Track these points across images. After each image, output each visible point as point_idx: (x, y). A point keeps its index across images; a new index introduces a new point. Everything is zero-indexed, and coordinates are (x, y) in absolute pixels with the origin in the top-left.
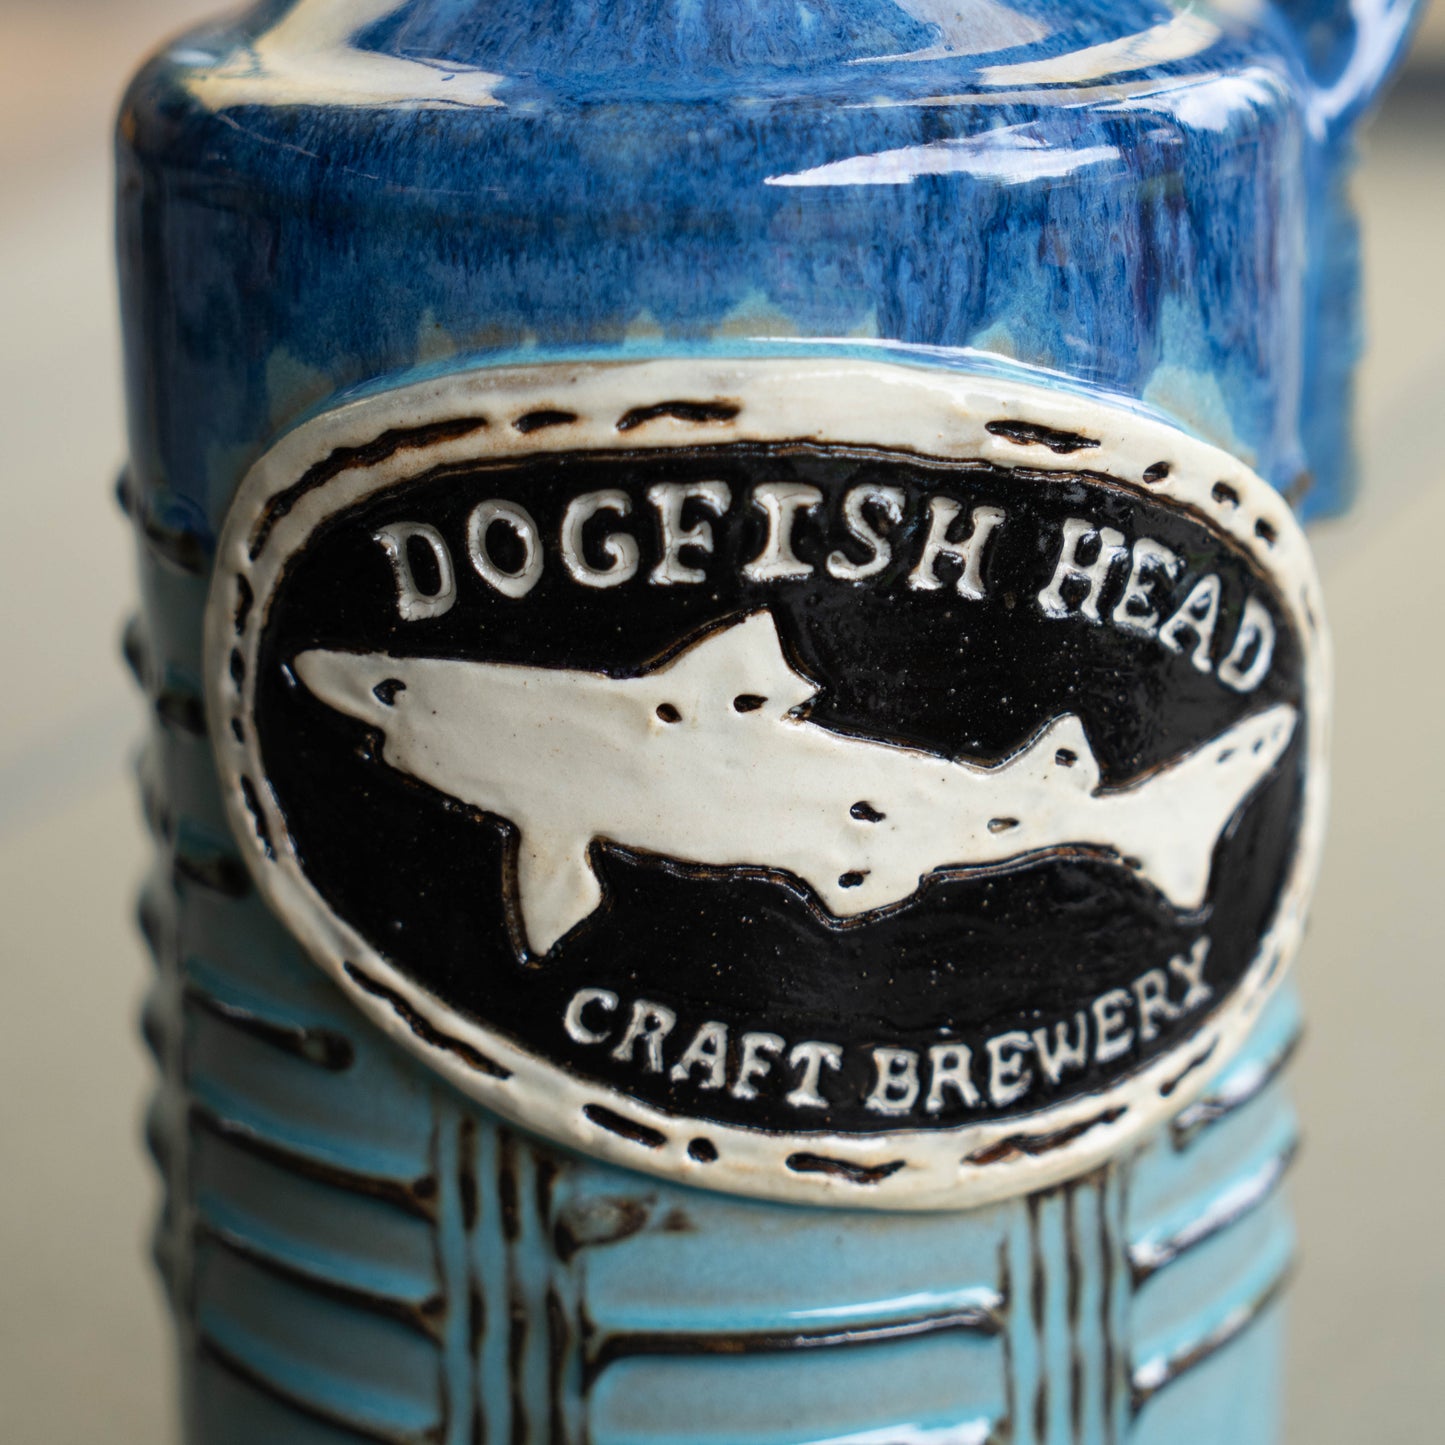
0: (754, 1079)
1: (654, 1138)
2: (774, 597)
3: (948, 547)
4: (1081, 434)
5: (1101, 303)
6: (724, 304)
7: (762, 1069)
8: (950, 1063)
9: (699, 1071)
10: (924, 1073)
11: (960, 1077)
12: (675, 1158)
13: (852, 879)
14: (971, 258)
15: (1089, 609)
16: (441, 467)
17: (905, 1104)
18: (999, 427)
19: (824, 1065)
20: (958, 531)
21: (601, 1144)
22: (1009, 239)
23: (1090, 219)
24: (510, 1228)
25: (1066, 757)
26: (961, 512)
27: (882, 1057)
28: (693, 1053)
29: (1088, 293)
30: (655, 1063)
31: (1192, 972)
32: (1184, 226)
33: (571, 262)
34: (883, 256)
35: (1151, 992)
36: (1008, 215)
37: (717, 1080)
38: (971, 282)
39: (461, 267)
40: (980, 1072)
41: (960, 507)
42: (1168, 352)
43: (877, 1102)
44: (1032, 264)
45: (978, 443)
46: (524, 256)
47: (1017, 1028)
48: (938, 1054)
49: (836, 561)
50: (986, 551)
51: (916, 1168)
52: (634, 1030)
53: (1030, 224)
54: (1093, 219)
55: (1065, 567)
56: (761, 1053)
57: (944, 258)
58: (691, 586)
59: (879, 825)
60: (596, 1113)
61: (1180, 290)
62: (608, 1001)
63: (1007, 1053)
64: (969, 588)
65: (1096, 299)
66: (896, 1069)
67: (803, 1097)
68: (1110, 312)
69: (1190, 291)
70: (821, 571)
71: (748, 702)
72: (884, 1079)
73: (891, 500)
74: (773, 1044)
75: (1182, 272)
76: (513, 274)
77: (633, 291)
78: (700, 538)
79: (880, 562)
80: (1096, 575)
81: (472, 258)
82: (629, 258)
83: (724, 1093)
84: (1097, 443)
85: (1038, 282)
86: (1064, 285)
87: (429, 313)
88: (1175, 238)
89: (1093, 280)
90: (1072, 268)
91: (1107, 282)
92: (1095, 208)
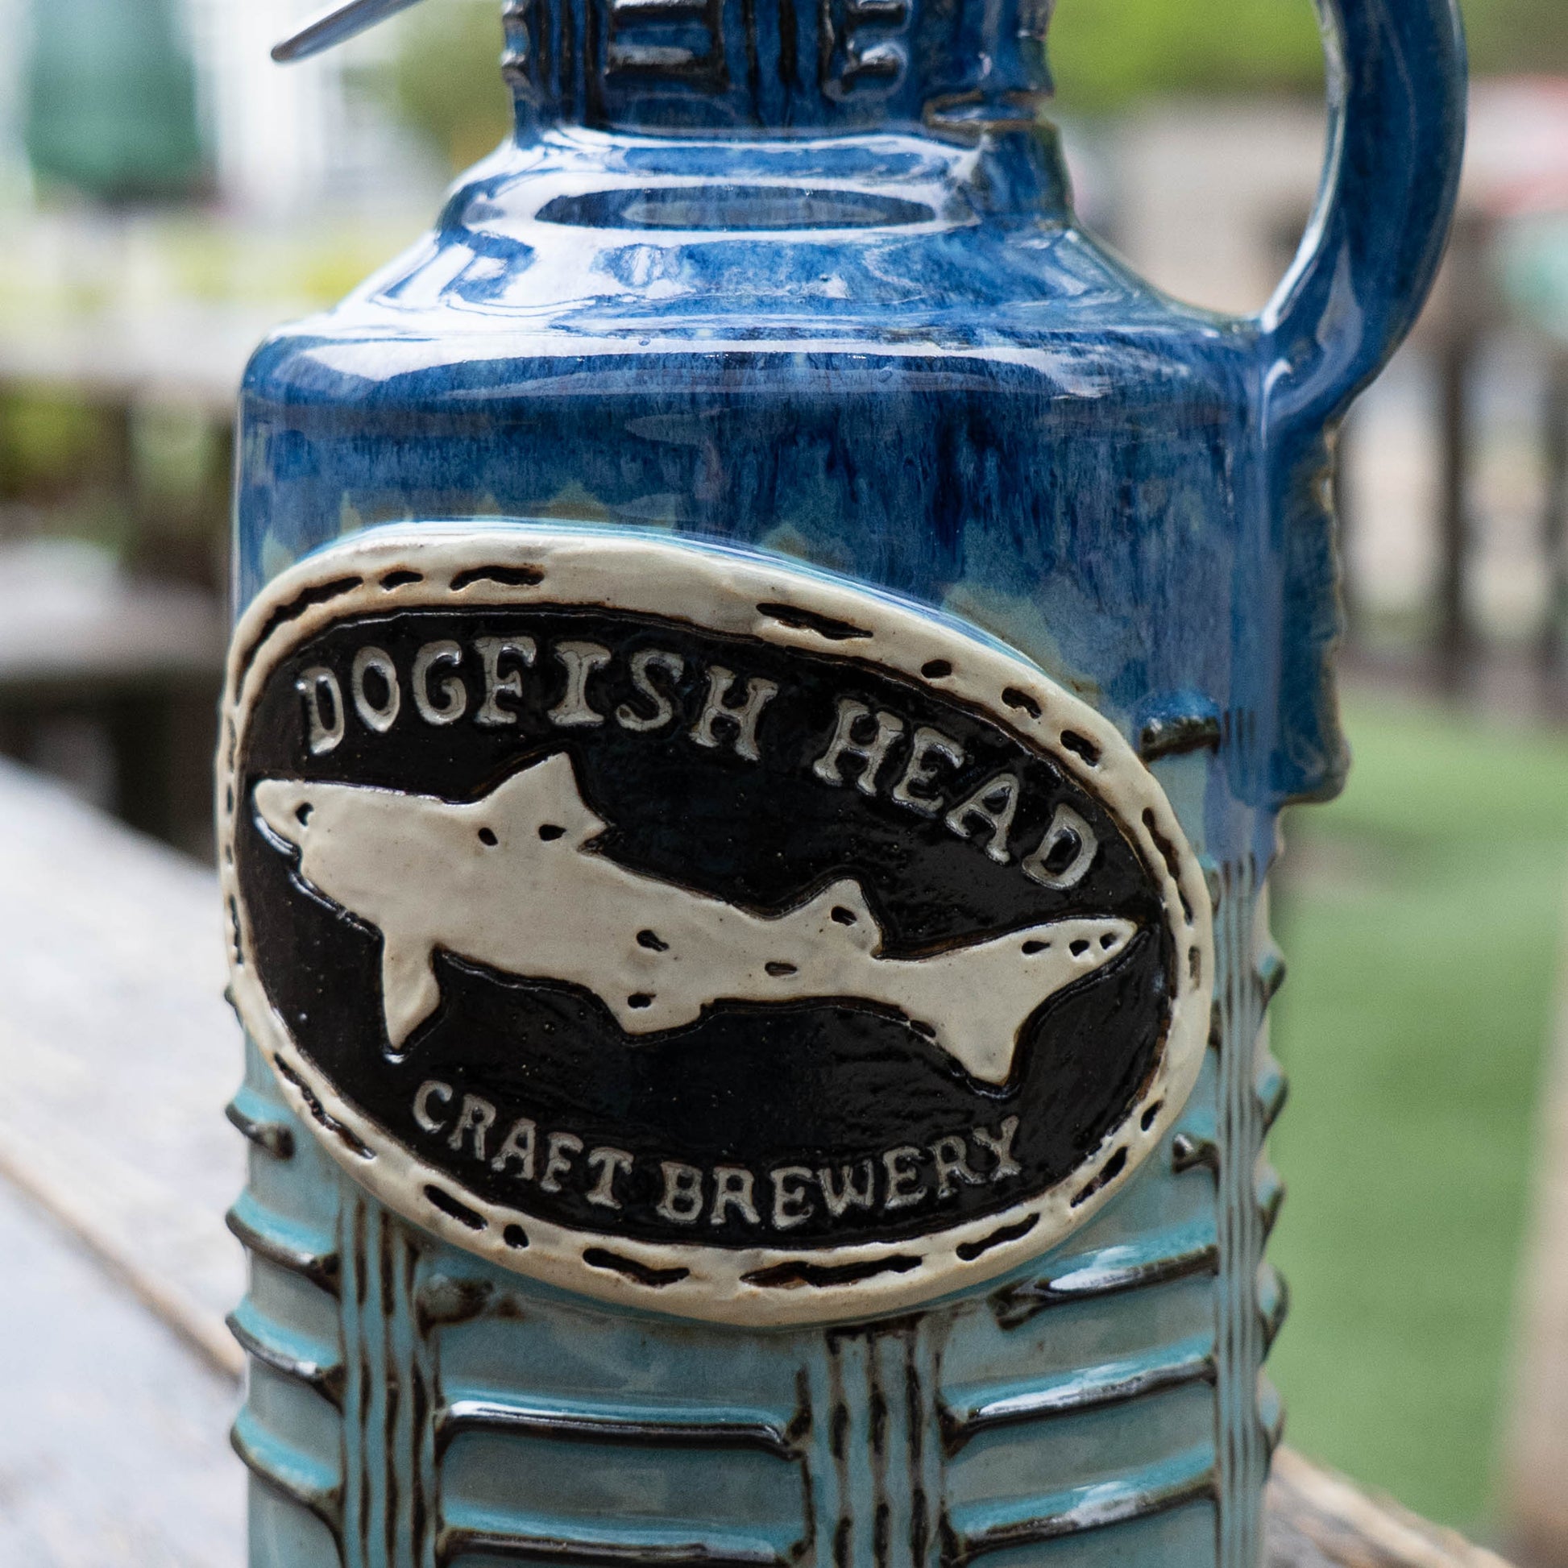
0: (558, 1174)
1: (474, 1220)
2: (572, 740)
3: (726, 711)
4: (850, 624)
5: (893, 518)
6: (548, 491)
7: (564, 1166)
8: (735, 1185)
9: (515, 1164)
10: (709, 1189)
11: (744, 1200)
12: (491, 1241)
13: (639, 1000)
14: (761, 466)
15: (866, 784)
17: (691, 1216)
19: (618, 1168)
20: (735, 697)
21: (434, 1222)
22: (799, 452)
23: (882, 444)
24: (389, 1307)
25: (842, 915)
26: (735, 681)
27: (672, 1171)
28: (510, 1148)
29: (879, 507)
30: (480, 1154)
31: (1000, 1148)
32: (991, 463)
33: (438, 452)
34: (681, 458)
35: (949, 1155)
36: (796, 431)
37: (528, 1172)
38: (760, 486)
39: (367, 457)
40: (763, 1197)
41: (734, 676)
42: (971, 568)
43: (667, 1211)
44: (821, 476)
45: (751, 621)
46: (407, 446)
47: (802, 1164)
48: (722, 1175)
49: (625, 714)
50: (762, 718)
51: (699, 1278)
52: (466, 1121)
53: (819, 441)
54: (885, 443)
56: (565, 1152)
57: (735, 463)
58: (505, 726)
59: (663, 954)
60: (433, 1193)
61: (985, 518)
62: (447, 1094)
63: (791, 1184)
64: (746, 749)
65: (888, 514)
66: (684, 1182)
67: (602, 1196)
68: (904, 526)
69: (997, 519)
70: (611, 723)
71: (549, 832)
72: (672, 1191)
73: (674, 663)
74: (574, 1144)
75: (988, 500)
76: (399, 461)
77: (481, 477)
78: (514, 687)
79: (664, 717)
80: (874, 755)
81: (374, 450)
82: (479, 449)
83: (533, 1184)
85: (826, 490)
86: (854, 496)
87: (346, 495)
88: (980, 470)
89: (887, 499)
90: (862, 483)
91: (900, 499)
92: (888, 435)
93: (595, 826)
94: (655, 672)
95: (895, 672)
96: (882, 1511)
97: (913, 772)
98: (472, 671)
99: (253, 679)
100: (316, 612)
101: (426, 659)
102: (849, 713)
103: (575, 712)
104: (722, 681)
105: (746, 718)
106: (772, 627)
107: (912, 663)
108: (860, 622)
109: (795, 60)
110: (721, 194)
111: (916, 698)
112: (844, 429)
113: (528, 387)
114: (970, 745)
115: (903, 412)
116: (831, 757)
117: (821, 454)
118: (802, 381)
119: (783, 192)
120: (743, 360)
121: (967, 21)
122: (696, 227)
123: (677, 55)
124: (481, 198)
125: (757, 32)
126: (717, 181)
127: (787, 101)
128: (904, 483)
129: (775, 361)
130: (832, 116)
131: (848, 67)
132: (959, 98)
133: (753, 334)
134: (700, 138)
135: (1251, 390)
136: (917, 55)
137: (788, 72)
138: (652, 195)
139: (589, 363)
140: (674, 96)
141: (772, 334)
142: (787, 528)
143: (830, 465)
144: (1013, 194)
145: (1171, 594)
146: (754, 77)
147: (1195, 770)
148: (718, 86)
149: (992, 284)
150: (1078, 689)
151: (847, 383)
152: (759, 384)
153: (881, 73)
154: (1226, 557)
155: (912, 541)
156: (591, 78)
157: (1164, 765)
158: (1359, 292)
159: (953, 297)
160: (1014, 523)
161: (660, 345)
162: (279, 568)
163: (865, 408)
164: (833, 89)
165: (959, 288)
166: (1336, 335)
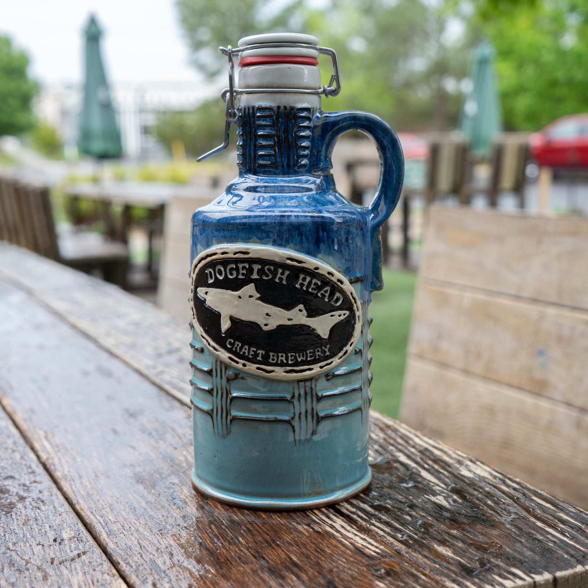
0: (252, 355)
1: (237, 363)
2: (254, 281)
6: (250, 238)
7: (253, 353)
8: (282, 356)
9: (244, 353)
10: (278, 357)
11: (284, 359)
12: (240, 366)
13: (266, 325)
15: (304, 288)
16: (213, 260)
17: (275, 362)
18: (288, 259)
19: (262, 354)
20: (282, 274)
21: (230, 363)
22: (293, 232)
24: (221, 378)
25: (300, 310)
27: (271, 354)
28: (243, 350)
29: (306, 241)
30: (238, 351)
31: (326, 350)
32: (325, 234)
33: (231, 232)
35: (318, 351)
37: (247, 354)
38: (286, 238)
40: (287, 359)
42: (322, 252)
43: (270, 361)
44: (297, 236)
45: (285, 261)
46: (225, 231)
47: (293, 353)
48: (280, 355)
49: (264, 277)
50: (287, 277)
51: (276, 372)
52: (236, 346)
53: (296, 230)
55: (300, 281)
56: (253, 351)
58: (243, 278)
59: (270, 317)
60: (230, 358)
61: (324, 243)
62: (232, 341)
63: (291, 356)
64: (284, 282)
65: (308, 242)
66: (273, 356)
67: (259, 358)
68: (311, 244)
69: (326, 243)
70: (261, 278)
71: (251, 297)
72: (271, 357)
73: (272, 268)
74: (255, 349)
75: (325, 240)
76: (224, 233)
77: (238, 236)
78: (245, 272)
79: (270, 277)
80: (306, 283)
81: (219, 231)
82: (238, 231)
83: (248, 356)
84: (305, 263)
85: (298, 239)
86: (302, 239)
87: (214, 239)
88: (323, 235)
89: (307, 239)
90: (304, 237)
91: (310, 240)
92: (308, 229)
93: (258, 295)
94: (269, 270)
95: (309, 269)
96: (306, 412)
97: (312, 286)
98: (237, 269)
99: (197, 270)
100: (209, 259)
101: (229, 267)
102: (302, 276)
103: (255, 276)
104: (280, 271)
105: (284, 277)
106: (289, 262)
107: (312, 268)
108: (304, 261)
109: (290, 163)
110: (278, 187)
111: (313, 274)
112: (301, 228)
113: (244, 221)
114: (322, 282)
115: (310, 225)
116: (299, 284)
117: (297, 233)
118: (293, 219)
119: (288, 186)
120: (283, 216)
121: (319, 156)
122: (273, 193)
123: (268, 163)
124: (234, 187)
125: (283, 158)
126: (277, 184)
127: (288, 170)
128: (310, 237)
129: (289, 216)
130: (296, 173)
131: (299, 165)
132: (317, 170)
133: (285, 212)
134: (273, 177)
135: (368, 220)
136: (310, 162)
137: (289, 166)
138: (265, 187)
139: (256, 216)
140: (269, 169)
141: (288, 211)
142: (291, 245)
143: (298, 234)
144: (327, 186)
145: (355, 255)
146: (283, 166)
147: (359, 285)
148: (276, 168)
149: (324, 202)
150: (339, 272)
151: (302, 220)
152: (286, 220)
153: (304, 166)
154: (363, 249)
155: (312, 247)
156: (254, 166)
157: (354, 284)
158: (385, 203)
159: (318, 205)
160: (329, 244)
161: (269, 214)
162: (201, 252)
163: (304, 224)
164: (296, 168)
165: (319, 203)
166: (382, 210)
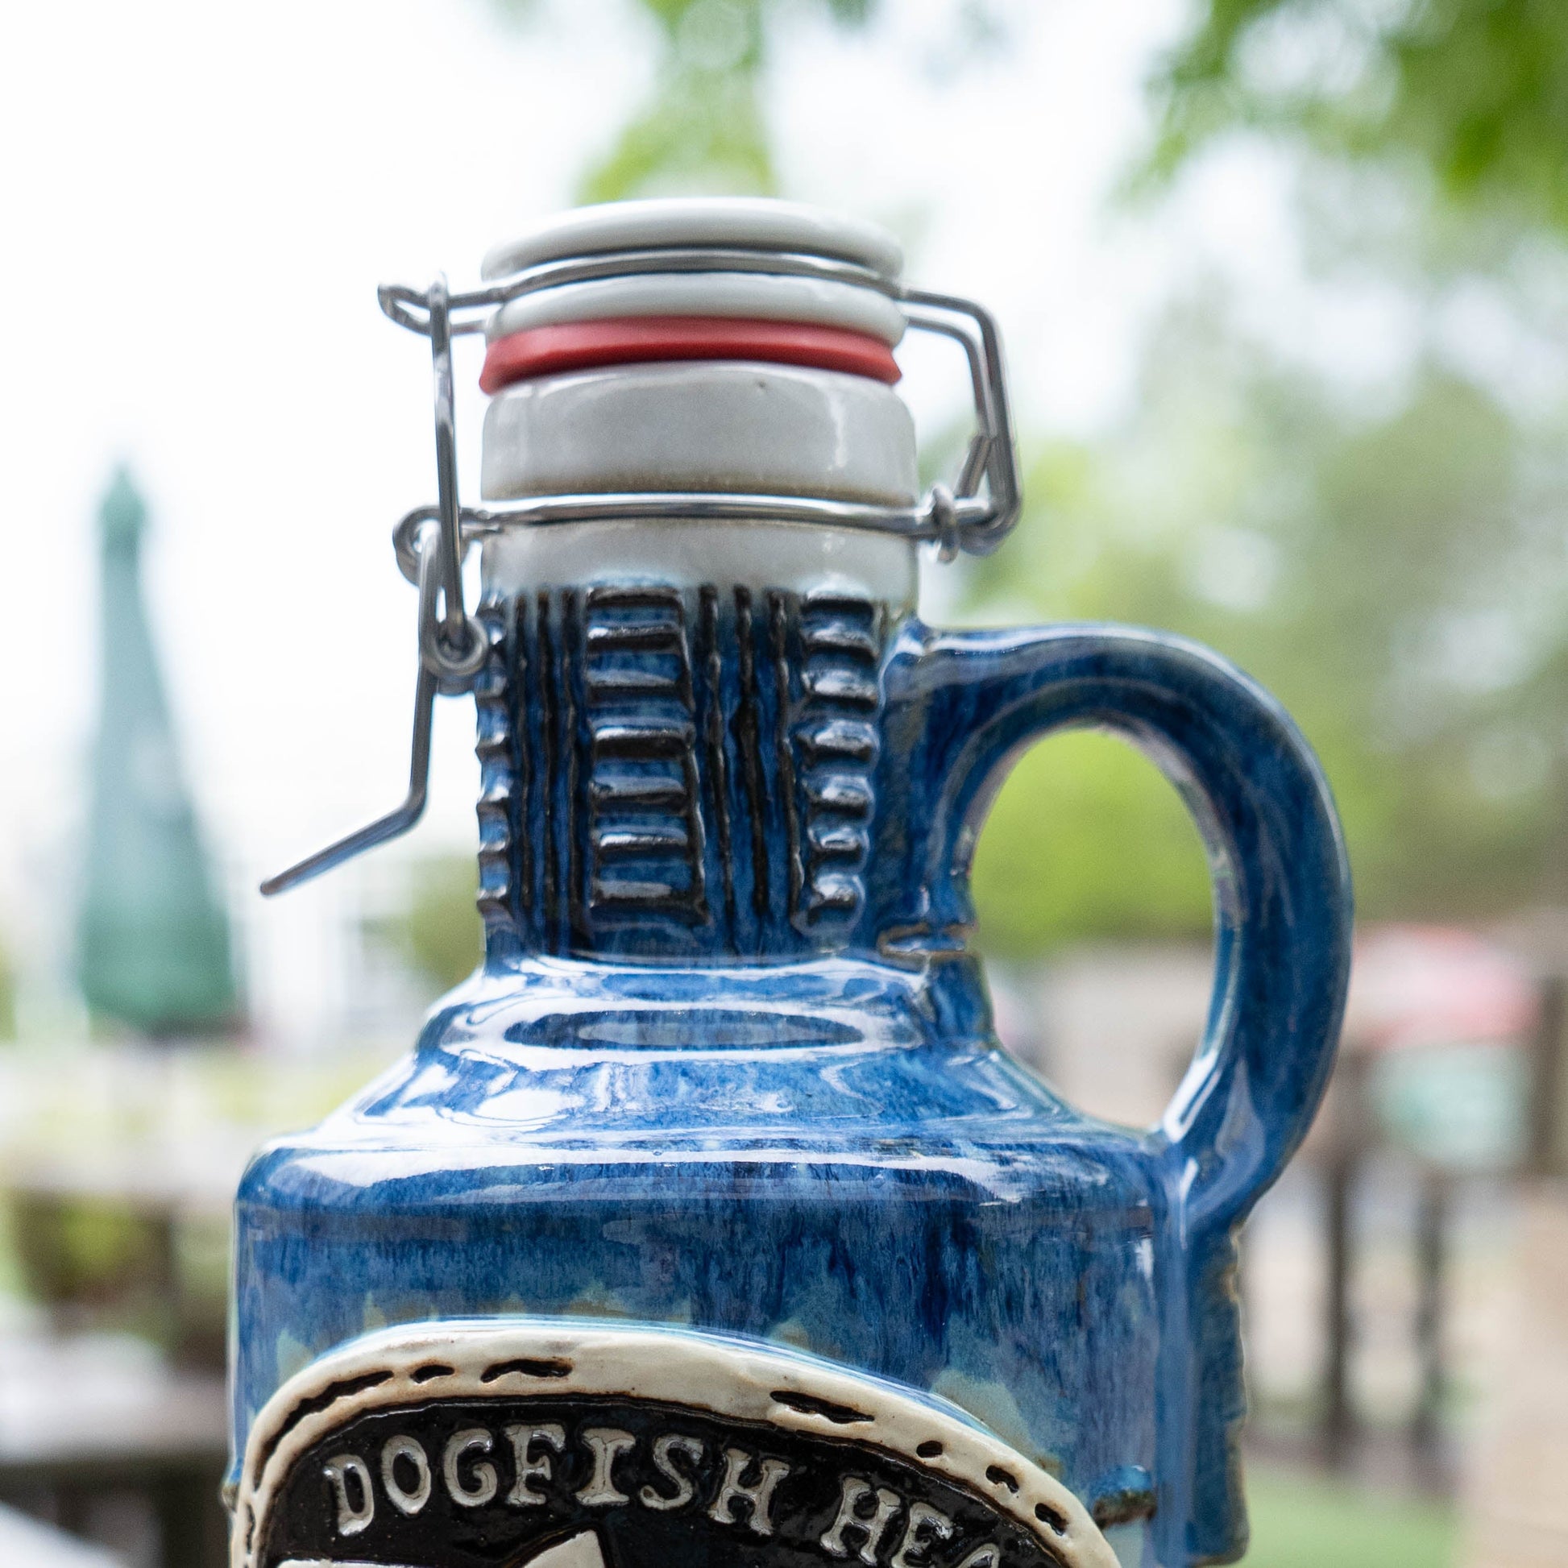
3: (740, 1490)
4: (855, 1409)
5: (887, 1310)
6: (571, 1289)
14: (770, 1265)
15: (868, 1555)
16: (365, 1411)
18: (781, 1396)
20: (750, 1477)
22: (803, 1253)
23: (877, 1244)
26: (751, 1462)
29: (875, 1302)
32: (971, 1262)
33: (463, 1255)
34: (696, 1259)
36: (802, 1234)
38: (769, 1284)
39: (391, 1260)
41: (750, 1458)
42: (955, 1358)
44: (824, 1274)
45: (765, 1408)
46: (432, 1250)
49: (648, 1495)
50: (774, 1497)
53: (822, 1242)
54: (880, 1244)
55: (845, 1519)
57: (746, 1263)
58: (535, 1506)
61: (967, 1310)
64: (760, 1525)
65: (883, 1308)
68: (896, 1319)
69: (977, 1313)
73: (695, 1447)
75: (969, 1295)
76: (424, 1265)
77: (506, 1278)
78: (544, 1470)
79: (684, 1497)
80: (875, 1529)
81: (398, 1254)
82: (504, 1252)
84: (870, 1418)
85: (829, 1287)
86: (853, 1292)
87: (370, 1296)
88: (962, 1267)
89: (881, 1293)
90: (860, 1281)
91: (894, 1295)
92: (882, 1235)
94: (678, 1456)
95: (893, 1452)
97: (909, 1543)
98: (502, 1457)
99: (275, 1468)
100: (345, 1404)
101: (456, 1447)
102: (853, 1491)
103: (601, 1493)
104: (738, 1463)
105: (759, 1497)
106: (784, 1413)
107: (908, 1444)
108: (863, 1408)
109: (766, 894)
110: (709, 1017)
111: (913, 1477)
112: (844, 1234)
113: (538, 1193)
114: (957, 1519)
115: (895, 1215)
116: (837, 1530)
117: (824, 1253)
118: (806, 1188)
119: (763, 1018)
120: (751, 1169)
121: (916, 860)
122: (686, 1047)
123: (657, 889)
125: (732, 870)
126: (702, 1005)
127: (760, 931)
128: (896, 1279)
129: (780, 1171)
130: (801, 946)
131: (814, 902)
132: (909, 930)
133: (756, 1144)
134: (682, 966)
135: (1170, 1195)
136: (871, 891)
137: (760, 907)
138: (640, 1016)
139: (604, 1170)
140: (656, 925)
141: (774, 1144)
142: (795, 1322)
143: (832, 1264)
144: (958, 1018)
145: (1117, 1379)
146: (730, 910)
147: (1135, 1535)
148: (693, 922)
149: (953, 1100)
150: (1043, 1464)
151: (848, 1190)
152: (768, 1191)
153: (837, 909)
154: (1155, 1346)
155: (904, 1329)
156: (575, 910)
157: (1113, 1531)
159: (922, 1111)
160: (991, 1316)
161: (671, 1157)
162: (296, 1366)
163: (862, 1213)
164: (799, 920)
165: (926, 1102)
166: (1239, 1147)
